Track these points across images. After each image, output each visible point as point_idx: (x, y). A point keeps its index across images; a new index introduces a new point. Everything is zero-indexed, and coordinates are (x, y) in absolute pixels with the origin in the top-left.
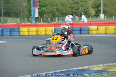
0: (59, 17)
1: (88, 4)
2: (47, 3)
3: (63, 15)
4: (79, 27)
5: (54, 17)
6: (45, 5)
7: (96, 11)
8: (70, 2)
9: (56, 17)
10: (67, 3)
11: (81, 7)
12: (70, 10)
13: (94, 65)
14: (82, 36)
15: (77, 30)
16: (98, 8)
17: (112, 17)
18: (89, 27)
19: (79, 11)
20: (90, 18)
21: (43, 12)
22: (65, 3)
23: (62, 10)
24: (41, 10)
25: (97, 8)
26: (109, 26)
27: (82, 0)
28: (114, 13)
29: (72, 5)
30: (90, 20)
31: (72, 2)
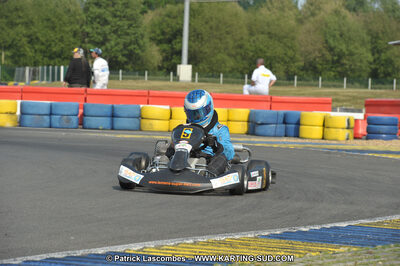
0: (36, 64)
1: (137, 27)
3: (51, 58)
4: (110, 105)
5: (20, 66)
7: (164, 54)
8: (78, 17)
9: (25, 65)
10: (66, 18)
11: (115, 36)
12: (75, 43)
13: (162, 239)
14: (120, 136)
15: (100, 113)
16: (173, 42)
17: (219, 77)
18: (142, 106)
19: (107, 50)
20: (144, 75)
22: (60, 20)
23: (47, 41)
25: (169, 41)
27: (118, 13)
28: (224, 62)
29: (84, 27)
30: (145, 83)
31: (84, 17)
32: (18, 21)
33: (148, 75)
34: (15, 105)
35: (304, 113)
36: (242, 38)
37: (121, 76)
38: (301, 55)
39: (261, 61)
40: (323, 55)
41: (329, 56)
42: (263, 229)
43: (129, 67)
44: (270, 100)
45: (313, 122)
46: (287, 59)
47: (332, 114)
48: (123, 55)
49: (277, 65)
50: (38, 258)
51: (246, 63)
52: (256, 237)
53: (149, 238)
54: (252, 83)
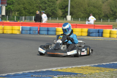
0: (26, 16)
1: (55, 5)
2: (14, 1)
3: (30, 14)
4: (47, 27)
5: (21, 16)
6: (12, 3)
7: (63, 13)
8: (38, 2)
9: (23, 16)
10: (34, 2)
11: (48, 7)
12: (37, 10)
14: (50, 37)
15: (44, 30)
16: (66, 9)
17: (79, 19)
18: (56, 28)
19: (46, 11)
20: (57, 19)
21: (10, 10)
23: (29, 9)
24: (7, 8)
25: (64, 9)
26: (76, 28)
27: (50, 1)
28: (80, 15)
29: (40, 5)
30: (57, 21)
31: (40, 2)
32: (21, 3)
33: (58, 18)
34: (20, 28)
35: (104, 30)
36: (86, 8)
37: (50, 19)
38: (103, 13)
39: (91, 14)
40: (110, 12)
41: (112, 13)
42: (92, 64)
43: (53, 16)
44: (94, 26)
45: (107, 32)
46: (99, 14)
47: (113, 30)
48: (51, 13)
49: (96, 15)
50: (26, 72)
51: (87, 15)
52: (90, 66)
53: (59, 66)
54: (89, 21)
